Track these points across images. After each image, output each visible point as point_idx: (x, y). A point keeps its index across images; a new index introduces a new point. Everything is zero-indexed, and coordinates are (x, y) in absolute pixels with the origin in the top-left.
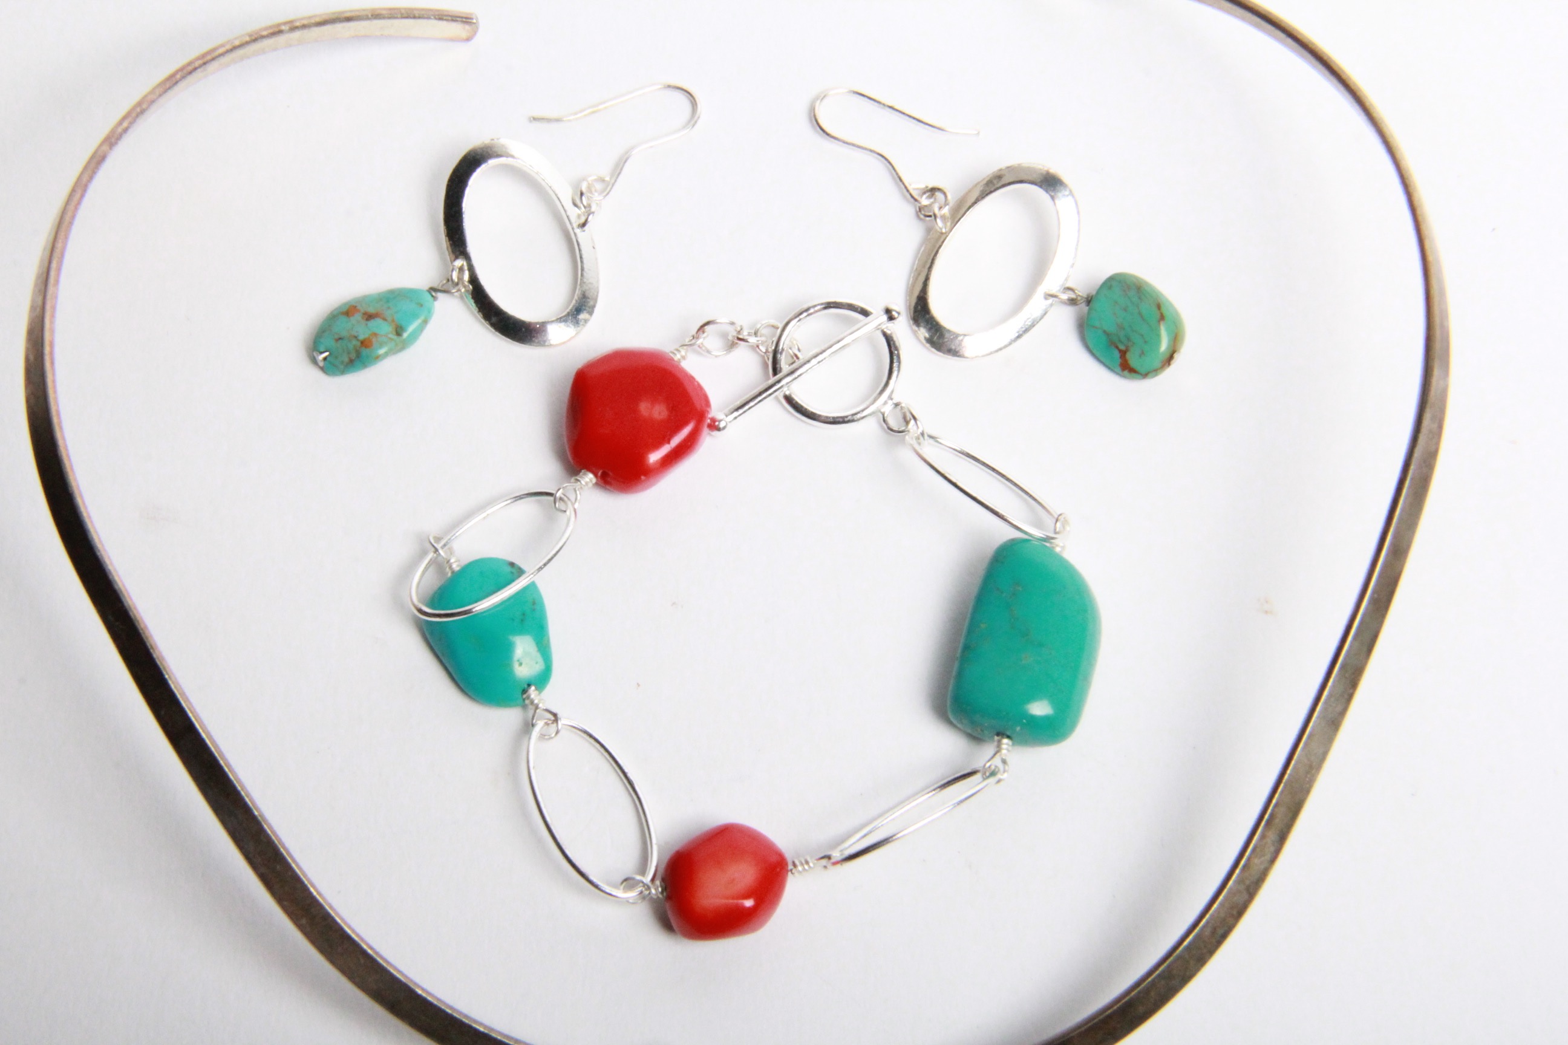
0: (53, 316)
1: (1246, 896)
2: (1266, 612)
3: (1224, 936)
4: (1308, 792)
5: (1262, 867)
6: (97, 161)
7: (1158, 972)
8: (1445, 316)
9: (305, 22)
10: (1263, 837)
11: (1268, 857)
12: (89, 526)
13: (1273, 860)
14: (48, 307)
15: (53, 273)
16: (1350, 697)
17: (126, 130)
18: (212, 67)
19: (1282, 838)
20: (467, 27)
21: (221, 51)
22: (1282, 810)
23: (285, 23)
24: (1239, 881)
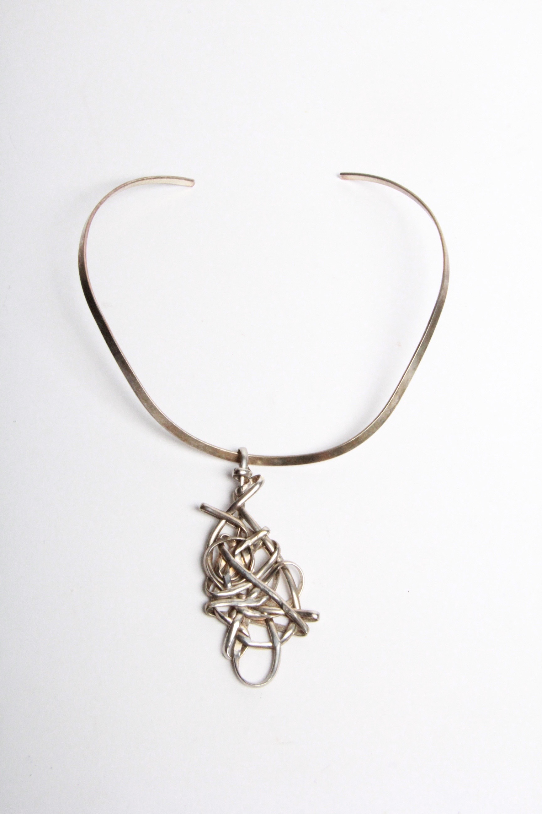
0: (86, 246)
1: (389, 412)
2: (399, 345)
3: (384, 422)
4: (407, 386)
5: (394, 405)
6: (97, 208)
7: (367, 429)
8: (448, 262)
9: (150, 178)
10: (395, 397)
11: (396, 402)
12: (95, 298)
13: (397, 404)
14: (85, 243)
15: (86, 235)
16: (419, 362)
17: (104, 201)
18: (126, 187)
19: (400, 398)
20: (192, 183)
21: (129, 183)
22: (400, 391)
23: (146, 177)
24: (388, 408)
